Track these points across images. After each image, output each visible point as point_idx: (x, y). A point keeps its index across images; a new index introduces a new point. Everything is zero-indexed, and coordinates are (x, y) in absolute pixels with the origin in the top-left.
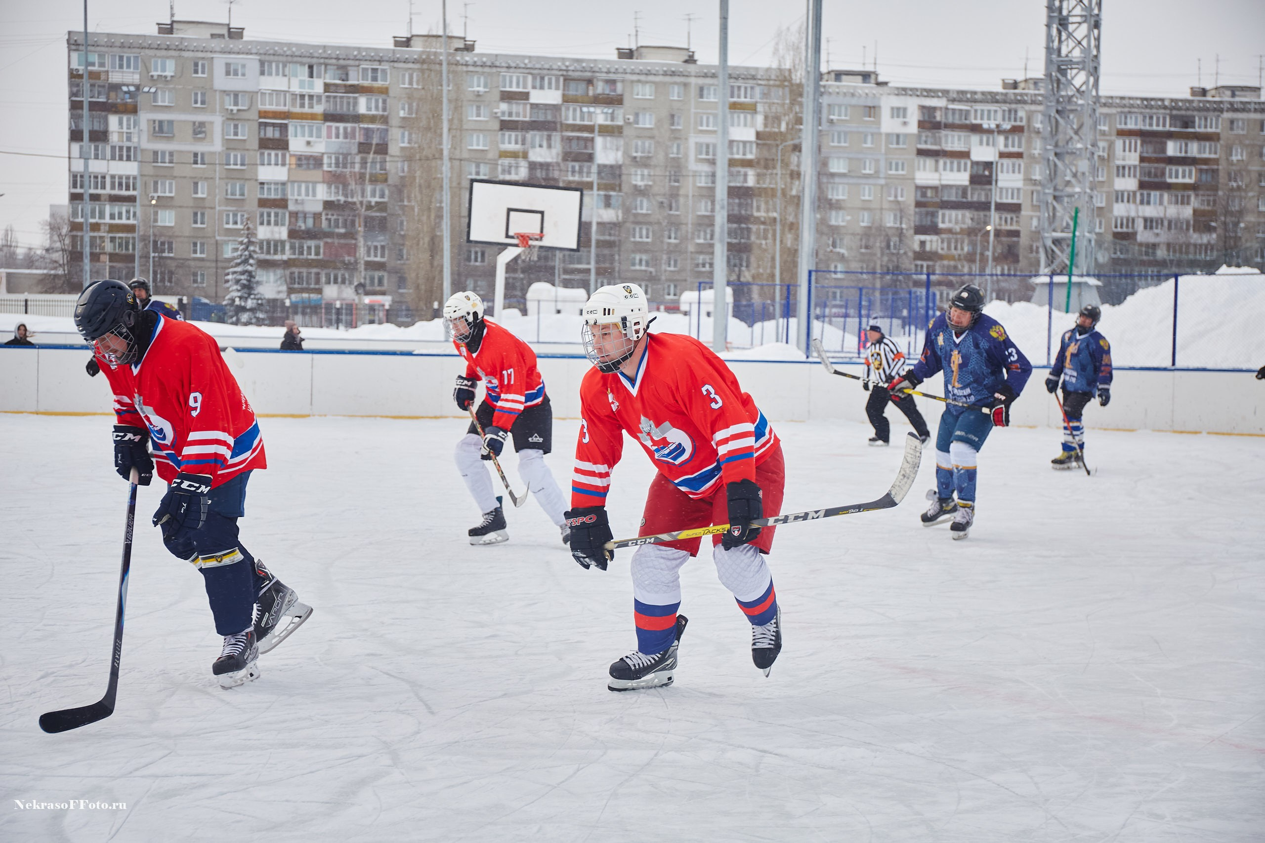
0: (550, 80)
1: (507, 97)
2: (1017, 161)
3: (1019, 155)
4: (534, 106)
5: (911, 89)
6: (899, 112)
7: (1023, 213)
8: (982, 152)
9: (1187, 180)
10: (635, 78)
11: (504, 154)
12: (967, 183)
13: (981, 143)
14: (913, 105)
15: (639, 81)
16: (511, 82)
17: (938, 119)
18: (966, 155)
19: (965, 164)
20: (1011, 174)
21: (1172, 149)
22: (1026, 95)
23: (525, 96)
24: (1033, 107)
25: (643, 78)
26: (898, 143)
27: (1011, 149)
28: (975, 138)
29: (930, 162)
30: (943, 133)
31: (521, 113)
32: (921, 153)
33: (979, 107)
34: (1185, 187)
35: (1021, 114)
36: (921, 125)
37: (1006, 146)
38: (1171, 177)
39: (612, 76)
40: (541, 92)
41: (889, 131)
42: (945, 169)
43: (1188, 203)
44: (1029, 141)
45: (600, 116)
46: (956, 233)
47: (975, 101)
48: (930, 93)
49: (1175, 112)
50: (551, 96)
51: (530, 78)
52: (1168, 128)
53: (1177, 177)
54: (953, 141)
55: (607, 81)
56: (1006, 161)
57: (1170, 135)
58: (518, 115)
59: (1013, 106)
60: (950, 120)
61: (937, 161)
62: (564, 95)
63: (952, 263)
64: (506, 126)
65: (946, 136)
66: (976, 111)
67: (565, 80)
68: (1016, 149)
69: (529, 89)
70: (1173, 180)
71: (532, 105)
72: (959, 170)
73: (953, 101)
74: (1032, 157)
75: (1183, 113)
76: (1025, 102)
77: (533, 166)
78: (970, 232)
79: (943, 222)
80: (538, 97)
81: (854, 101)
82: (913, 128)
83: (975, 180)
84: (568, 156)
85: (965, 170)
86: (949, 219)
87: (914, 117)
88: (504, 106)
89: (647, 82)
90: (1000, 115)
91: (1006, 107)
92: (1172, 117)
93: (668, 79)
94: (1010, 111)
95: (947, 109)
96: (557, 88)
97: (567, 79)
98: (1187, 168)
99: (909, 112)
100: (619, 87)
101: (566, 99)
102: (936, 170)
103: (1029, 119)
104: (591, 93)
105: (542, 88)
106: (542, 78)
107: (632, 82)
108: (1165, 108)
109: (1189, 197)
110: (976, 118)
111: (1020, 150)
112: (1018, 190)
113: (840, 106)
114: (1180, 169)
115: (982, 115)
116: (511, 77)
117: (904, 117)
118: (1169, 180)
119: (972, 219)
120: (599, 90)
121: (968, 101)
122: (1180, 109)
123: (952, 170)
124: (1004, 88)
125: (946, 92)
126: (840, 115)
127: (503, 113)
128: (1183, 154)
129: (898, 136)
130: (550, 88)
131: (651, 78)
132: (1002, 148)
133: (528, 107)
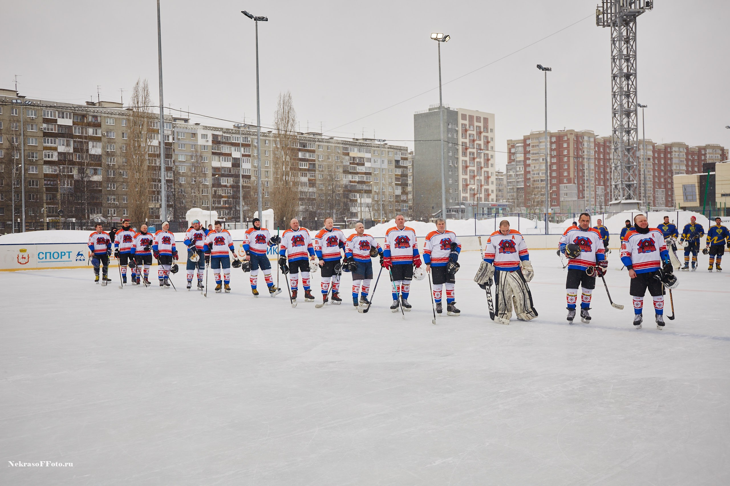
0: (67, 114)
1: (47, 121)
2: (249, 158)
3: (249, 156)
4: (60, 126)
5: (209, 127)
6: (204, 136)
7: (251, 179)
8: (236, 154)
9: (305, 167)
10: (106, 115)
11: (46, 148)
12: (231, 166)
13: (235, 150)
14: (210, 133)
15: (108, 117)
16: (48, 114)
17: (219, 140)
18: (230, 155)
19: (230, 159)
20: (246, 163)
21: (300, 155)
22: (251, 131)
23: (55, 121)
24: (253, 137)
25: (110, 115)
26: (204, 149)
27: (246, 153)
28: (233, 148)
29: (217, 157)
30: (222, 145)
31: (53, 129)
32: (214, 153)
33: (234, 135)
34: (305, 170)
35: (249, 139)
36: (213, 142)
37: (244, 152)
38: (300, 166)
39: (96, 114)
40: (63, 119)
41: (201, 144)
42: (222, 161)
43: (306, 176)
44: (253, 150)
45: (90, 131)
46: (228, 187)
47: (233, 133)
48: (216, 129)
49: (301, 141)
50: (68, 122)
51: (57, 112)
52: (298, 147)
53: (302, 166)
54: (225, 149)
55: (93, 116)
56: (244, 158)
57: (300, 150)
58: (52, 130)
59: (246, 136)
60: (224, 140)
61: (219, 157)
62: (73, 122)
63: (226, 199)
64: (46, 135)
65: (223, 147)
66: (233, 137)
67: (73, 114)
68: (248, 153)
69: (57, 118)
70: (301, 167)
71: (58, 125)
72: (228, 161)
73: (225, 132)
74: (254, 156)
75: (303, 141)
76: (250, 135)
77: (60, 154)
78: (232, 187)
79: (223, 182)
80: (61, 122)
81: (187, 131)
82: (210, 143)
83: (233, 165)
84: (76, 150)
85: (230, 161)
86: (224, 181)
87: (210, 139)
88: (45, 125)
89: (111, 118)
90: (241, 139)
91: (244, 136)
92: (300, 143)
93: (121, 117)
94: (245, 138)
95: (222, 136)
96: (70, 118)
97: (75, 114)
98: (306, 163)
99: (208, 136)
100: (99, 119)
101: (74, 123)
102: (219, 161)
103: (252, 141)
104: (85, 121)
105: (63, 117)
106: (63, 113)
107: (105, 117)
108: (298, 139)
109: (307, 174)
110: (233, 140)
111: (250, 154)
112: (250, 169)
113: (181, 133)
114: (303, 163)
115: (235, 139)
116: (48, 112)
117: (207, 138)
118: (300, 167)
119: (233, 181)
120: (90, 120)
121: (230, 133)
122: (302, 140)
123: (225, 161)
124: (234, 128)
125: (222, 129)
126: (181, 136)
127: (45, 129)
128: (304, 158)
129: (204, 146)
130: (67, 118)
131: (113, 116)
132: (243, 153)
133: (57, 126)
